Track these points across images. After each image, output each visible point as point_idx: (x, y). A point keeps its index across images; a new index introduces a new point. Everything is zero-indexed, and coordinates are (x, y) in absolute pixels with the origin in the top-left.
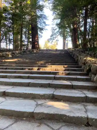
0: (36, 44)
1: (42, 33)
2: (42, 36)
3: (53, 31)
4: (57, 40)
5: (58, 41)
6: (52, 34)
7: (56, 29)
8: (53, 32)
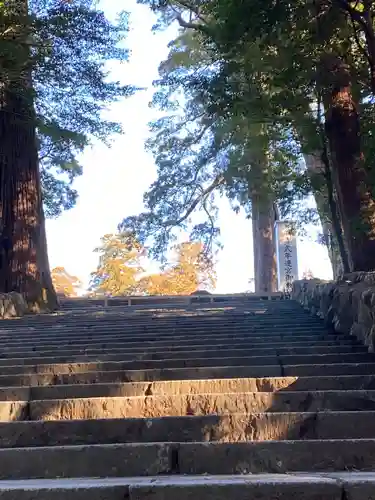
0: (21, 251)
1: (78, 170)
2: (73, 196)
3: (169, 156)
4: (201, 229)
5: (214, 231)
6: (163, 178)
7: (188, 141)
8: (170, 164)
